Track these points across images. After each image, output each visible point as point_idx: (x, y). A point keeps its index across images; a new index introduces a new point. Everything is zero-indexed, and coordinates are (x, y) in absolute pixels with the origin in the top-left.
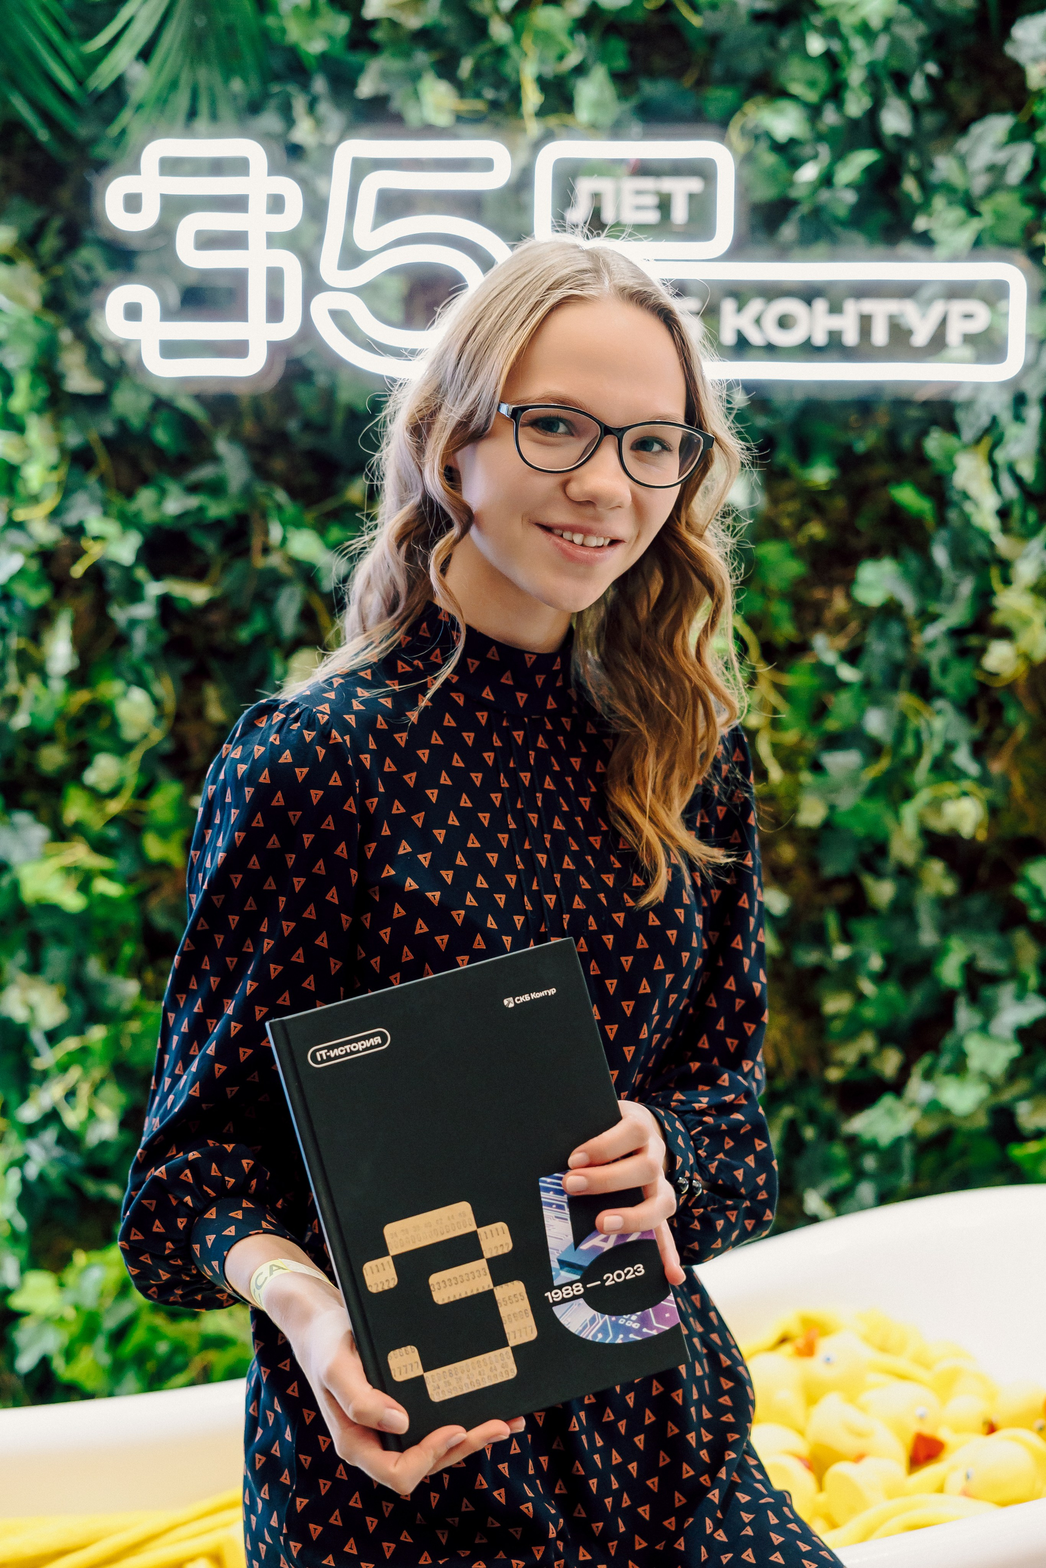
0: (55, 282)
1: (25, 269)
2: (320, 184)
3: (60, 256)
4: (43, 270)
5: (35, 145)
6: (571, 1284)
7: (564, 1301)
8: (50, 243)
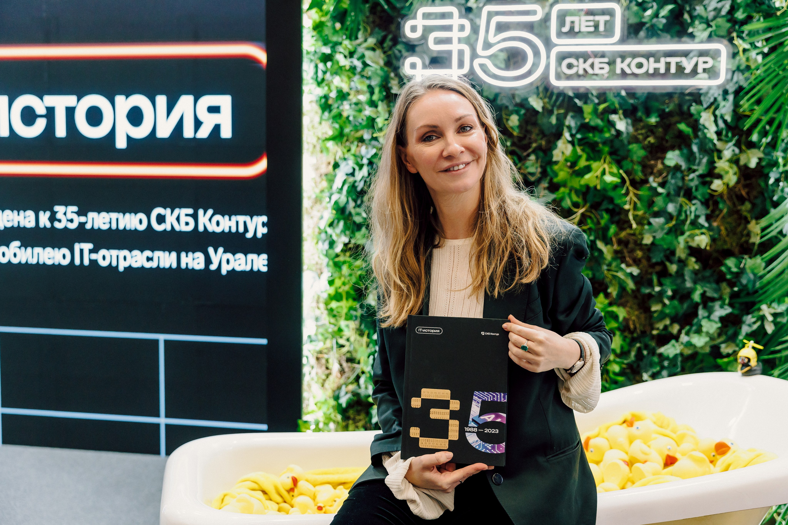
0: (389, 56)
1: (379, 52)
2: (477, 21)
3: (391, 48)
4: (385, 53)
5: (384, 10)
6: (474, 427)
7: (470, 432)
8: (388, 43)
